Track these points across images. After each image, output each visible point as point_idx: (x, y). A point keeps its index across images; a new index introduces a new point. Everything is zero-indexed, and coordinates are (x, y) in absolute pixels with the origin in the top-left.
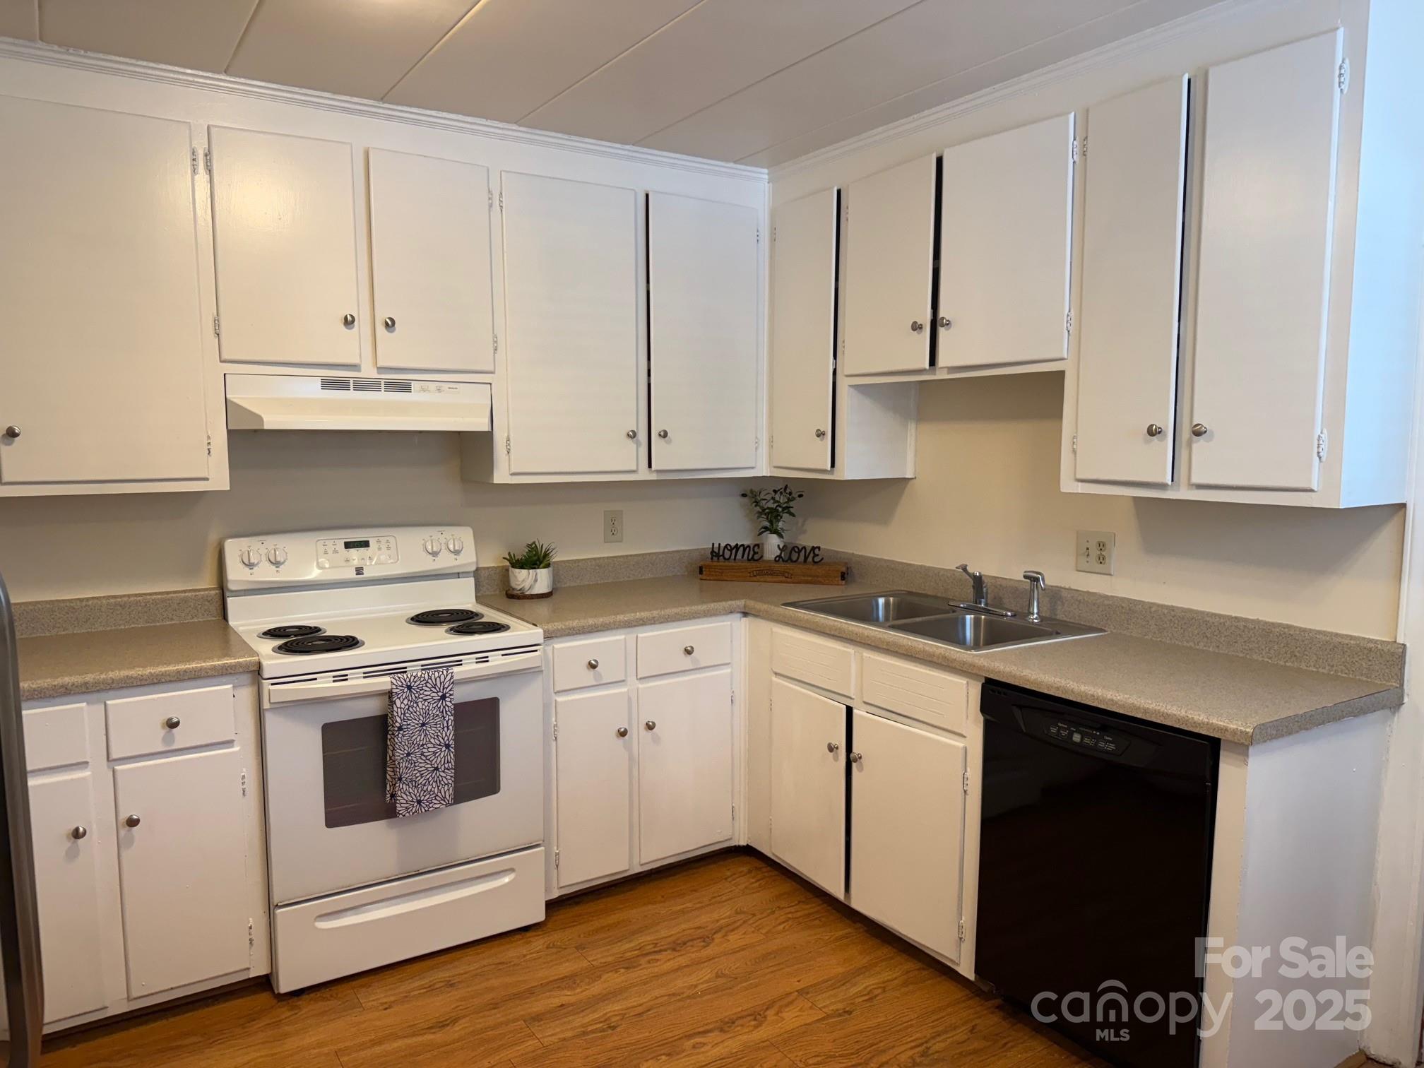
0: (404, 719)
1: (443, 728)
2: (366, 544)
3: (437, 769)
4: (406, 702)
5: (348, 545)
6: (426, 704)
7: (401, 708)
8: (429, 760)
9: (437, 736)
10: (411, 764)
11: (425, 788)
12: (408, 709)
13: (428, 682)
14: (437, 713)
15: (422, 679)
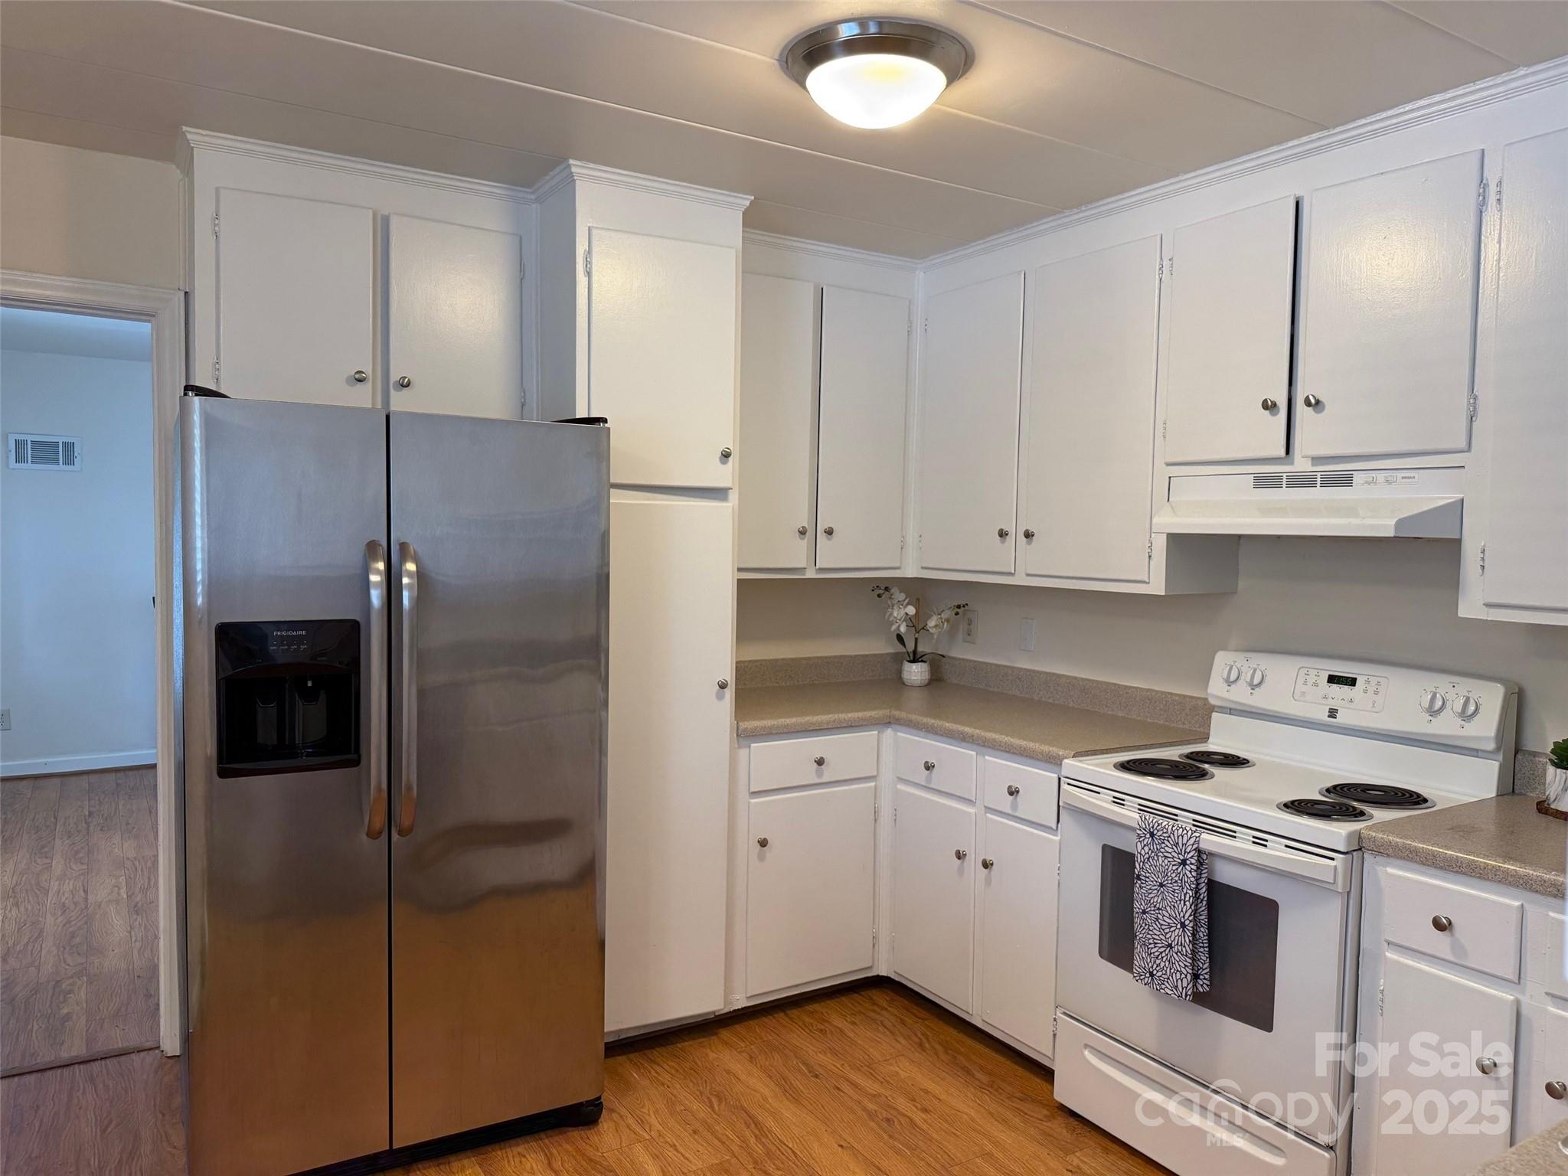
0: (1143, 868)
1: (1180, 900)
2: (1352, 682)
3: (1170, 946)
4: (1146, 849)
5: (1333, 679)
6: (1166, 861)
7: (1141, 854)
8: (1163, 930)
9: (1174, 906)
10: (1146, 925)
11: (1158, 962)
12: (1148, 859)
13: (1170, 837)
14: (1177, 878)
15: (1165, 830)
